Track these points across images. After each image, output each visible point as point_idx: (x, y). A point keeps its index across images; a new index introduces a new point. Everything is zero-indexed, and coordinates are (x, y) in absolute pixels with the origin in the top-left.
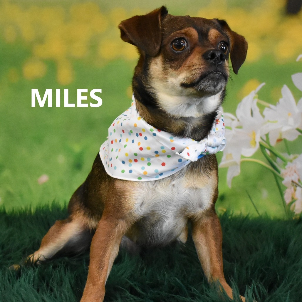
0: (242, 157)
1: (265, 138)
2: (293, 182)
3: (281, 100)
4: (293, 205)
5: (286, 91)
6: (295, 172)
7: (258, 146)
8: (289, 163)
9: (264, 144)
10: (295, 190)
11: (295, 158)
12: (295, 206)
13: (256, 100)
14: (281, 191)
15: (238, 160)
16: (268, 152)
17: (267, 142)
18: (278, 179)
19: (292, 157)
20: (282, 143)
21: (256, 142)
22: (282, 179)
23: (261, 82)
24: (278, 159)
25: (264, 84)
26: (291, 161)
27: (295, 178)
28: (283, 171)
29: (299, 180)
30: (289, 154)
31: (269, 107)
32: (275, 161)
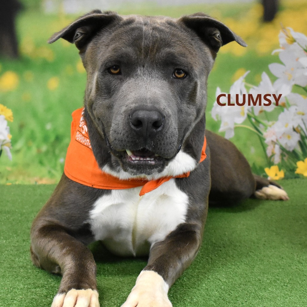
0: (235, 124)
1: (251, 110)
2: (272, 141)
3: (262, 83)
4: (272, 158)
5: (265, 77)
6: (274, 134)
7: (246, 116)
8: (269, 128)
9: (251, 114)
10: (274, 147)
11: (273, 124)
12: (274, 159)
13: (244, 83)
14: (264, 147)
15: (232, 126)
16: (253, 120)
17: (253, 113)
18: (261, 140)
19: (270, 123)
20: (263, 114)
21: (244, 114)
22: (264, 139)
23: (247, 70)
24: (261, 125)
25: (249, 72)
26: (270, 126)
27: (274, 138)
28: (265, 134)
29: (277, 140)
30: (269, 121)
31: (253, 88)
32: (259, 126)
